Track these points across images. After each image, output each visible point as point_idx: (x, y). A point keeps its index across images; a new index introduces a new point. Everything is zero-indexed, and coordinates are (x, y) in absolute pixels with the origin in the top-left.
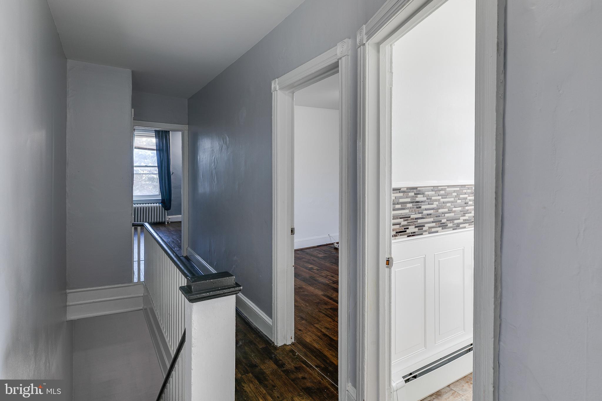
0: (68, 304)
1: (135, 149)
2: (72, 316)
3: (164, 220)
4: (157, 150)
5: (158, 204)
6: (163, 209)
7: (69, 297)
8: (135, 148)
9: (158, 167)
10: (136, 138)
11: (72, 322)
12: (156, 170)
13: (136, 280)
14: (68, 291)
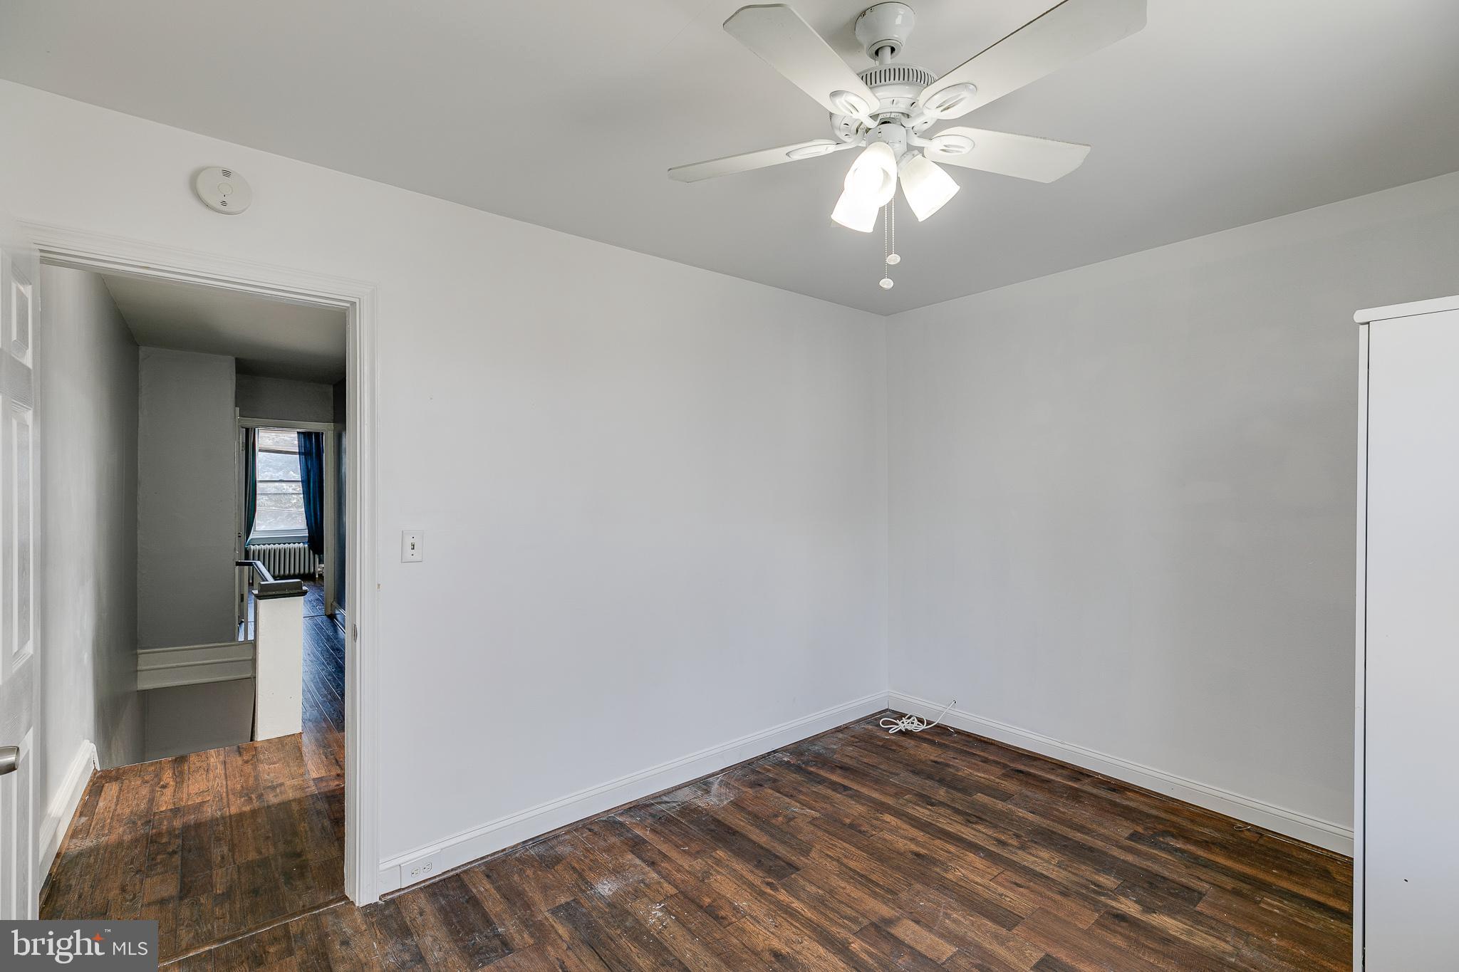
0: (139, 668)
1: (259, 453)
2: (145, 684)
3: (312, 570)
4: (300, 453)
5: (301, 545)
6: (311, 552)
7: (141, 659)
8: (260, 451)
9: (302, 481)
10: (262, 432)
11: (144, 693)
12: (299, 488)
13: (241, 638)
14: (139, 651)
